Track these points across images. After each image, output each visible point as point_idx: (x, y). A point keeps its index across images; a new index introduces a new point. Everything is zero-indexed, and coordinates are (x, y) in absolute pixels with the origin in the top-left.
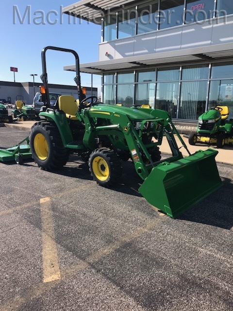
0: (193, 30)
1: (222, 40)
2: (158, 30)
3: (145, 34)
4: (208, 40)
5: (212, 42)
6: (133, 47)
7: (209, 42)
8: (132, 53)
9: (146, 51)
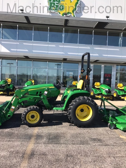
0: (55, 46)
5: (64, 53)
6: (16, 47)
7: (62, 53)
8: (16, 50)
9: (27, 51)
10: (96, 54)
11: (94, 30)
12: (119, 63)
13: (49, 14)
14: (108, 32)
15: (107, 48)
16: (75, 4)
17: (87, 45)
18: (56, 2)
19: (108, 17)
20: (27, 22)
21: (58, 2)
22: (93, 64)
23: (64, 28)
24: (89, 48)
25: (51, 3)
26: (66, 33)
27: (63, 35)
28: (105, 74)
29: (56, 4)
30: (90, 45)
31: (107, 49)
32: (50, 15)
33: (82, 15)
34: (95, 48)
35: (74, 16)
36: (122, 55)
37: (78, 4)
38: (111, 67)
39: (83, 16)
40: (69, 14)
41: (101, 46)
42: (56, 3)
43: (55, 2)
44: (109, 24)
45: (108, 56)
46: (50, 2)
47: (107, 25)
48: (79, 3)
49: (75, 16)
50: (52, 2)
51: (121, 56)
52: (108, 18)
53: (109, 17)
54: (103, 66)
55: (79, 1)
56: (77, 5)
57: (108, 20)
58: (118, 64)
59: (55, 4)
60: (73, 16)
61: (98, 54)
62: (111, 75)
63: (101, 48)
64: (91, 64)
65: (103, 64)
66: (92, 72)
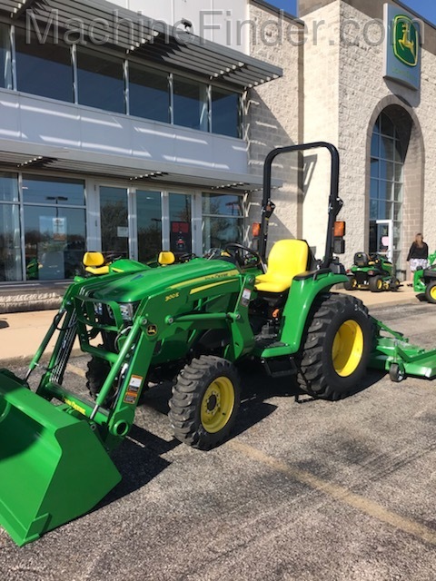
4: (15, 130)
5: (23, 136)
7: (18, 134)
10: (143, 151)
12: (209, 188)
14: (171, 76)
15: (173, 134)
17: (110, 113)
22: (135, 186)
24: (119, 126)
28: (172, 223)
30: (118, 114)
31: (174, 136)
41: (157, 122)
45: (179, 160)
47: (175, 51)
58: (205, 189)
61: (149, 153)
63: (155, 130)
64: (128, 185)
65: (165, 189)
66: (135, 216)
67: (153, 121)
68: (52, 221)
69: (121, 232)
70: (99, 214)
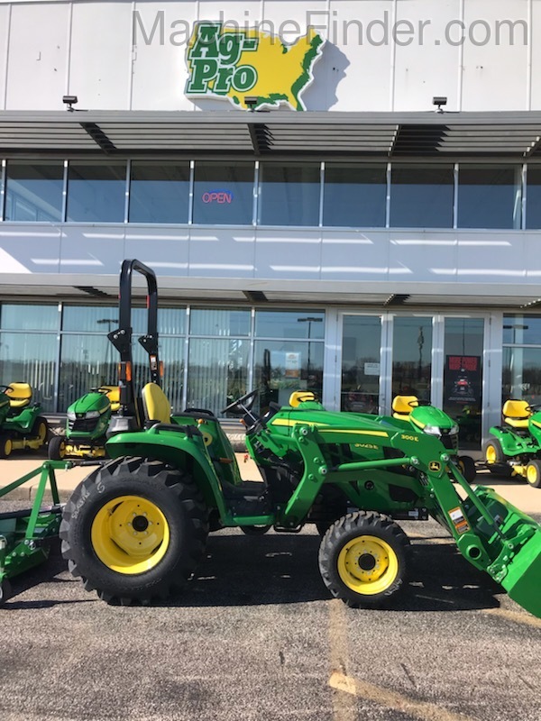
0: (214, 238)
1: (275, 268)
2: (126, 221)
3: (93, 226)
4: (248, 264)
6: (59, 249)
8: (56, 262)
9: (97, 263)
10: (401, 267)
11: (392, 163)
12: (517, 307)
13: (191, 107)
14: (456, 168)
15: (453, 240)
16: (303, 57)
17: (357, 230)
18: (221, 56)
19: (440, 102)
20: (98, 147)
21: (229, 56)
22: (392, 311)
23: (257, 163)
24: (369, 242)
25: (200, 64)
26: (266, 184)
27: (257, 192)
28: (448, 358)
29: (220, 66)
30: (371, 229)
31: (454, 243)
32: (198, 109)
33: (335, 100)
34: (392, 242)
35: (299, 108)
36: (528, 269)
37: (317, 57)
38: (480, 325)
39: (337, 103)
40: (278, 102)
41: (427, 230)
42: (223, 62)
43: (215, 59)
44: (449, 130)
45: (461, 272)
46: (194, 59)
47: (443, 138)
48: (321, 53)
49: (305, 109)
50: (203, 57)
51: (523, 273)
52: (442, 107)
53: (444, 103)
54: (437, 319)
55: (321, 45)
56: (313, 62)
57: (442, 112)
58: (509, 310)
59: (219, 63)
60: (293, 107)
61: (410, 269)
62: (479, 359)
63: (424, 239)
64: (382, 312)
65: (439, 313)
66: (390, 349)
67: (422, 230)
68: (285, 357)
69: (369, 370)
70: (340, 348)
